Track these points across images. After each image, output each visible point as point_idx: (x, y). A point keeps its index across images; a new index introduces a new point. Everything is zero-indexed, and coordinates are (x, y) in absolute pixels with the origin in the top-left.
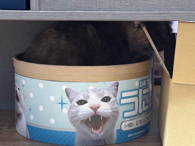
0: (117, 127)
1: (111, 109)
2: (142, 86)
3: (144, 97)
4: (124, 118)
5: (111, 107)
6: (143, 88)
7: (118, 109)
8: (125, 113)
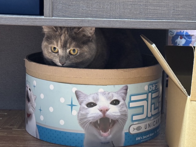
0: (125, 130)
1: (120, 112)
2: (151, 90)
3: (153, 101)
4: (133, 121)
5: (120, 110)
6: (152, 92)
7: (126, 113)
8: (133, 116)
